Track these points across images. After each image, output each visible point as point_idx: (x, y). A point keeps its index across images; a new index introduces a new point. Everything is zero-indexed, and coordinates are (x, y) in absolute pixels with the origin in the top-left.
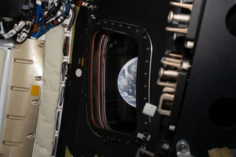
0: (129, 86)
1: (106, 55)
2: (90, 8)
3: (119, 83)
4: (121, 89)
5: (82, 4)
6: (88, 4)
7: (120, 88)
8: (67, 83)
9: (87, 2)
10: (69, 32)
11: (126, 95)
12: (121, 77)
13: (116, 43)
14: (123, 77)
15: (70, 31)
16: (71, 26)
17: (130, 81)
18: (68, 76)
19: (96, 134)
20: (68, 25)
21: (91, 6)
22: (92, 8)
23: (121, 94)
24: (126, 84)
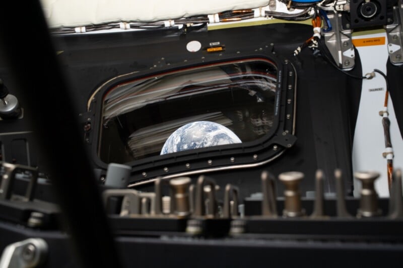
0: (192, 142)
1: (236, 88)
2: (312, 42)
3: (194, 124)
4: (184, 129)
5: (316, 26)
6: (319, 37)
7: (186, 128)
8: (173, 30)
9: (322, 34)
10: (263, 14)
11: (176, 140)
12: (205, 126)
13: (259, 101)
14: (206, 128)
15: (265, 16)
16: (275, 15)
17: (201, 143)
18: (186, 30)
19: (92, 98)
20: (275, 10)
21: (317, 44)
22: (313, 46)
23: (175, 132)
24: (194, 136)
